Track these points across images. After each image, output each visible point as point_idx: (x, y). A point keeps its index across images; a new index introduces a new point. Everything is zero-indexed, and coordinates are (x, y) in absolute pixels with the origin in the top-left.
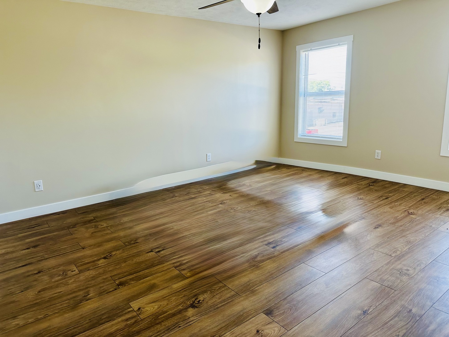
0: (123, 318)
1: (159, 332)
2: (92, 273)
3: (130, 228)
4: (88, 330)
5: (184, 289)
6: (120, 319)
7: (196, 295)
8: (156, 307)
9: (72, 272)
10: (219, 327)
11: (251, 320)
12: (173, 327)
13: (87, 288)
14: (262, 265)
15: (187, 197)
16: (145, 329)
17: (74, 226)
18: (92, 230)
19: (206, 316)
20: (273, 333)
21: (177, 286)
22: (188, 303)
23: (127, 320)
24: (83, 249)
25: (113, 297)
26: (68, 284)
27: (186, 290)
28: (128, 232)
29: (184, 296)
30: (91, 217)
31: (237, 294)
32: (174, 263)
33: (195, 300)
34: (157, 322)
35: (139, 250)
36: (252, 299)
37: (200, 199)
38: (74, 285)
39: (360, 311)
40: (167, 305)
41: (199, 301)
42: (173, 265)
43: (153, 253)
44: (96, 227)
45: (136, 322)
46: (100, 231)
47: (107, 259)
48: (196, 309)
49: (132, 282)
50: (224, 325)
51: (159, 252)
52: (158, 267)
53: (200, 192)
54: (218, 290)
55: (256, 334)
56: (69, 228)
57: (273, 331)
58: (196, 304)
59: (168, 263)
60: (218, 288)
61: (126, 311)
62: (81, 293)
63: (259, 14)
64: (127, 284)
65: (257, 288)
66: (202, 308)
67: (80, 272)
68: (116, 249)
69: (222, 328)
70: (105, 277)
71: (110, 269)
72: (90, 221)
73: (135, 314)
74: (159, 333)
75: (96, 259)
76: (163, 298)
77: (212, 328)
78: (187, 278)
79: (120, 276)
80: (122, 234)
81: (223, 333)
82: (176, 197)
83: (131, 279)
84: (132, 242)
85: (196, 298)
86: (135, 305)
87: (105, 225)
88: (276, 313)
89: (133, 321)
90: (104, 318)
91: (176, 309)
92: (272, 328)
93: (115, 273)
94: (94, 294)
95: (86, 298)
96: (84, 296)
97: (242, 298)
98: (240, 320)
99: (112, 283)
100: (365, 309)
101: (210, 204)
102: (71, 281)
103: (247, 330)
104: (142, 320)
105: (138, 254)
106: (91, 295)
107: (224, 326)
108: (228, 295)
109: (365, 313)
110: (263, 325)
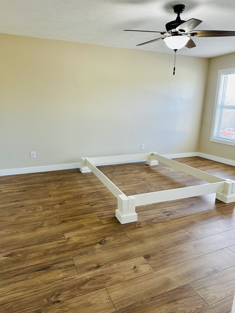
0: (58, 242)
1: (75, 254)
2: (50, 212)
3: (81, 188)
4: (36, 245)
5: (99, 231)
6: (56, 242)
7: (104, 237)
8: (79, 239)
9: (39, 209)
10: (111, 259)
11: (133, 259)
12: (84, 253)
13: (44, 220)
14: (155, 225)
15: (122, 172)
16: (68, 251)
17: (49, 182)
18: (58, 186)
19: (106, 251)
20: (144, 270)
21: (95, 228)
22: (99, 240)
23: (59, 243)
24: (50, 196)
25: (56, 228)
26: (35, 216)
27: (100, 232)
28: (79, 190)
29: (98, 236)
30: (60, 177)
31: (131, 241)
32: (99, 214)
33: (103, 239)
34: (76, 248)
35: (81, 202)
36: (140, 246)
37: (130, 175)
38: (38, 217)
39: (212, 269)
40: (86, 239)
41: (106, 240)
42: (98, 215)
43: (89, 205)
44: (62, 184)
45: (64, 245)
46: (63, 187)
47: (61, 204)
48: (102, 245)
49: (70, 221)
50: (115, 258)
51: (92, 205)
52: (88, 215)
53: (132, 170)
55: (133, 268)
56: (46, 182)
57: (145, 269)
58: (103, 242)
59: (95, 213)
60: (120, 235)
61: (61, 238)
62: (40, 222)
63: (175, 50)
64: (67, 222)
65: (145, 240)
66: (106, 245)
67: (44, 210)
68: (68, 199)
69: (114, 260)
70: (56, 215)
71: (60, 211)
72: (59, 180)
73: (65, 241)
75: (54, 204)
76: (85, 234)
77: (107, 259)
78: (104, 225)
79: (64, 216)
80: (75, 190)
81: (113, 263)
82: (115, 171)
83: (70, 220)
84: (79, 197)
85: (104, 238)
86: (67, 236)
87: (67, 184)
88: (152, 258)
89: (62, 245)
90: (48, 240)
91: (90, 243)
92: (145, 267)
93: (63, 214)
94: (46, 224)
95: (41, 226)
96: (41, 225)
97: (133, 244)
98: (126, 257)
99: (59, 220)
100: (216, 269)
101: (135, 180)
102: (37, 215)
103: (128, 265)
104: (68, 245)
105: (79, 205)
106: (45, 225)
107: (115, 259)
108: (125, 241)
109: (215, 271)
110: (140, 264)
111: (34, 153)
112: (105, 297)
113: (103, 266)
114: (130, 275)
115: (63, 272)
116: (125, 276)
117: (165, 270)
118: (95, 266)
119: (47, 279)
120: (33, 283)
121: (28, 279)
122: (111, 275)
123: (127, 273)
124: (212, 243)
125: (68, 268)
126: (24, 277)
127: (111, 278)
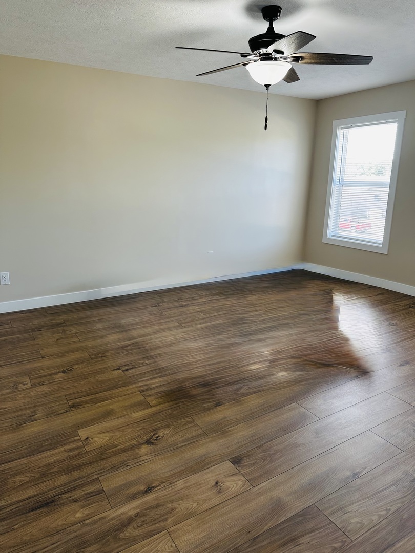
0: (67, 447)
1: (102, 469)
2: (45, 389)
3: (102, 337)
4: (24, 457)
5: (143, 420)
6: (62, 449)
7: (155, 430)
8: (107, 438)
9: (24, 385)
10: (172, 472)
11: (212, 468)
12: (120, 466)
13: (35, 406)
14: (245, 400)
15: (177, 304)
16: (88, 464)
17: (39, 328)
18: (57, 336)
19: (160, 457)
20: (234, 487)
21: (138, 415)
22: (145, 437)
23: (70, 450)
24: (43, 358)
25: (61, 421)
26: (16, 400)
27: (146, 422)
28: (98, 342)
29: (142, 429)
30: (60, 319)
31: (205, 434)
32: (140, 387)
33: (154, 435)
34: (103, 457)
35: (104, 366)
36: (221, 441)
37: (191, 308)
38: (23, 401)
39: (350, 473)
40: (120, 437)
41: (158, 437)
42: (139, 389)
43: (121, 371)
44: (64, 332)
45: (79, 454)
46: (67, 338)
47: (66, 373)
48: (152, 446)
49: (87, 405)
50: (179, 470)
51: (127, 370)
52: (120, 389)
53: (194, 299)
54: (183, 425)
55: (214, 486)
56: (33, 330)
57: (235, 485)
58: (154, 440)
59: (134, 386)
60: (185, 423)
61: (72, 440)
62: (28, 412)
63: (267, 86)
64: (81, 407)
65: (230, 429)
66: (159, 446)
67: (33, 386)
68: (79, 362)
69: (176, 473)
70: (58, 395)
71: (66, 386)
72: (59, 325)
73: (81, 444)
74: (102, 471)
75: (54, 372)
76: (118, 428)
78: (151, 407)
79: (75, 395)
80: (90, 343)
81: (176, 480)
82: (164, 302)
83: (87, 402)
84: (100, 355)
85: (155, 432)
86: (83, 433)
87: (74, 331)
88: (246, 462)
89: (76, 452)
90: (46, 445)
91: (129, 444)
92: (234, 481)
93: (71, 391)
94: (41, 414)
95: (31, 419)
96: (30, 416)
97: (210, 439)
98: (200, 465)
99: (64, 404)
100: (357, 471)
101: (202, 316)
102: (20, 396)
103: (205, 480)
104: (87, 452)
105: (102, 371)
106: (39, 415)
107: (179, 472)
108: (195, 433)
109: (356, 475)
110: (225, 476)
111: (7, 274)
112: (167, 549)
113: (157, 487)
114: (210, 499)
115: (83, 507)
116: (201, 502)
117: (271, 482)
118: (143, 488)
119: (52, 526)
120: (25, 538)
121: (14, 530)
122: (174, 504)
123: (203, 496)
124: (344, 425)
125: (90, 498)
126: (5, 528)
127: (174, 509)
